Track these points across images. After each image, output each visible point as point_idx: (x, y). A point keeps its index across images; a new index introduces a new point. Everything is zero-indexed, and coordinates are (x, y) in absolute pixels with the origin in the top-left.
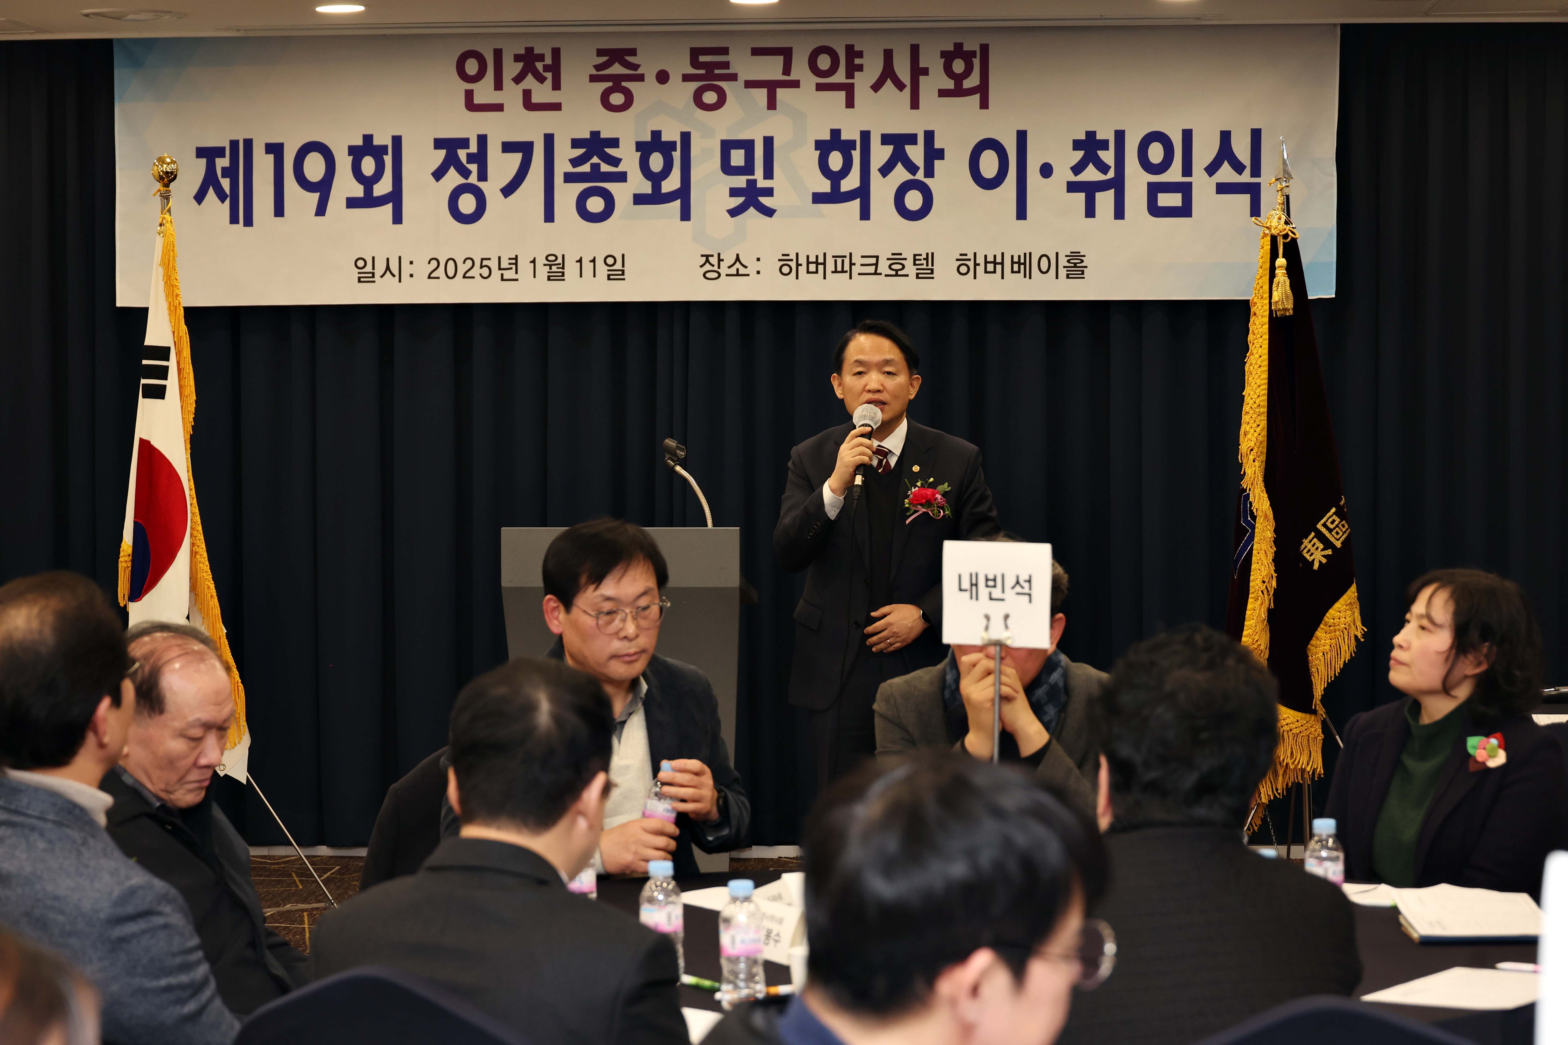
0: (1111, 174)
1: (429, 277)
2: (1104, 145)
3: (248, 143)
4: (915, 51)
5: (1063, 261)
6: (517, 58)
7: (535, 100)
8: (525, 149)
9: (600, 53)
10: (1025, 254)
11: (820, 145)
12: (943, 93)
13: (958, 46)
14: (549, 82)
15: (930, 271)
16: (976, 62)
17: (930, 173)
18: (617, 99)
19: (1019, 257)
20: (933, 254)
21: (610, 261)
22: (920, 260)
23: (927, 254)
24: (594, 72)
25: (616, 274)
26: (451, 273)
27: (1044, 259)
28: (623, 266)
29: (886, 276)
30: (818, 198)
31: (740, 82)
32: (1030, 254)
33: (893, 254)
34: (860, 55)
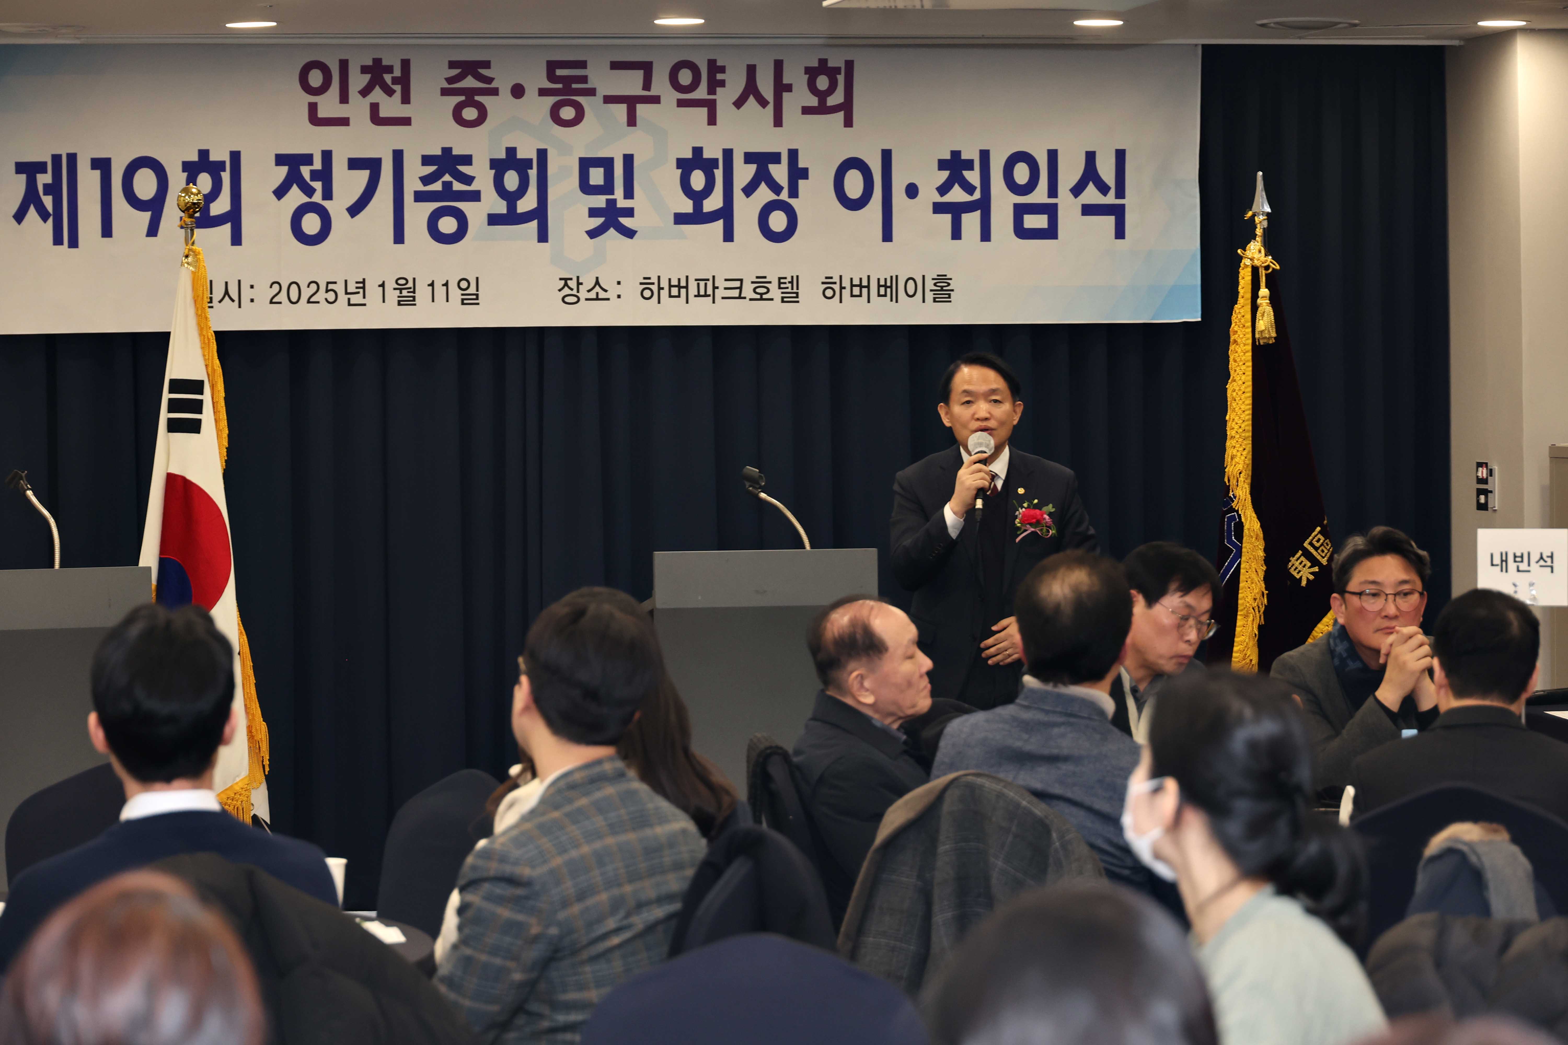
0: (977, 195)
1: (271, 302)
2: (969, 165)
3: (72, 158)
4: (779, 66)
5: (930, 285)
6: (364, 70)
7: (383, 114)
8: (373, 165)
9: (452, 65)
10: (892, 277)
11: (681, 163)
12: (806, 110)
13: (823, 62)
14: (398, 95)
15: (795, 295)
16: (841, 79)
17: (794, 193)
18: (470, 114)
19: (886, 279)
20: (797, 277)
21: (464, 284)
22: (785, 283)
23: (792, 277)
24: (446, 85)
25: (470, 299)
26: (294, 298)
27: (911, 282)
28: (477, 290)
29: (751, 300)
30: (681, 219)
31: (599, 98)
32: (897, 276)
33: (757, 277)
34: (722, 70)
